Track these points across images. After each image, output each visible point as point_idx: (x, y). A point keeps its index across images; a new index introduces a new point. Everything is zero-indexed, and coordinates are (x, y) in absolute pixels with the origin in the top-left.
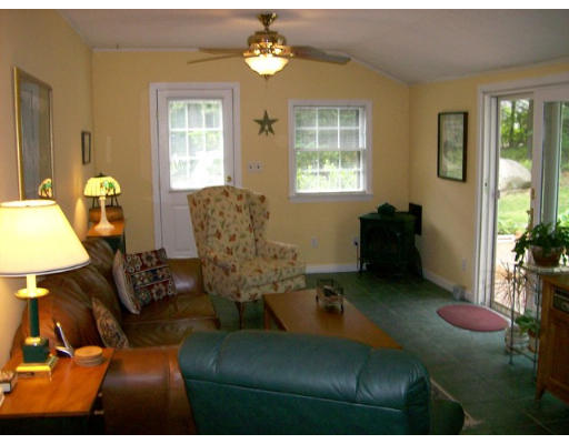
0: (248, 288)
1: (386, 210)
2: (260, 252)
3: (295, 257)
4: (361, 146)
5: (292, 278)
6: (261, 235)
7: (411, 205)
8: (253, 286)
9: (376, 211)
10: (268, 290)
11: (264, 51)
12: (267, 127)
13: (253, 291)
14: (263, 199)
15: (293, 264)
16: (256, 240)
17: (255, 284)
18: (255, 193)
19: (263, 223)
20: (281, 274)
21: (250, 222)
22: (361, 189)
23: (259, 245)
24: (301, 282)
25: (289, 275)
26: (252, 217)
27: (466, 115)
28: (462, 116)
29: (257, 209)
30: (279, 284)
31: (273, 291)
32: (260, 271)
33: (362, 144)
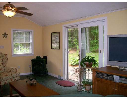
0: (3, 81)
1: (38, 58)
2: (6, 70)
3: (16, 71)
4: (30, 42)
5: (16, 77)
6: (5, 65)
7: (44, 57)
8: (5, 80)
9: (36, 58)
10: (9, 81)
11: (8, 10)
12: (5, 36)
13: (5, 81)
14: (6, 55)
15: (16, 73)
16: (4, 67)
17: (6, 79)
18: (3, 53)
19: (6, 62)
20: (13, 76)
21: (2, 62)
22: (31, 53)
23: (5, 68)
24: (18, 78)
25: (15, 76)
26: (3, 60)
27: (59, 32)
28: (58, 33)
29: (4, 58)
30: (12, 79)
31: (11, 81)
32: (7, 75)
33: (31, 41)
